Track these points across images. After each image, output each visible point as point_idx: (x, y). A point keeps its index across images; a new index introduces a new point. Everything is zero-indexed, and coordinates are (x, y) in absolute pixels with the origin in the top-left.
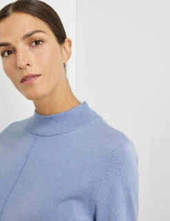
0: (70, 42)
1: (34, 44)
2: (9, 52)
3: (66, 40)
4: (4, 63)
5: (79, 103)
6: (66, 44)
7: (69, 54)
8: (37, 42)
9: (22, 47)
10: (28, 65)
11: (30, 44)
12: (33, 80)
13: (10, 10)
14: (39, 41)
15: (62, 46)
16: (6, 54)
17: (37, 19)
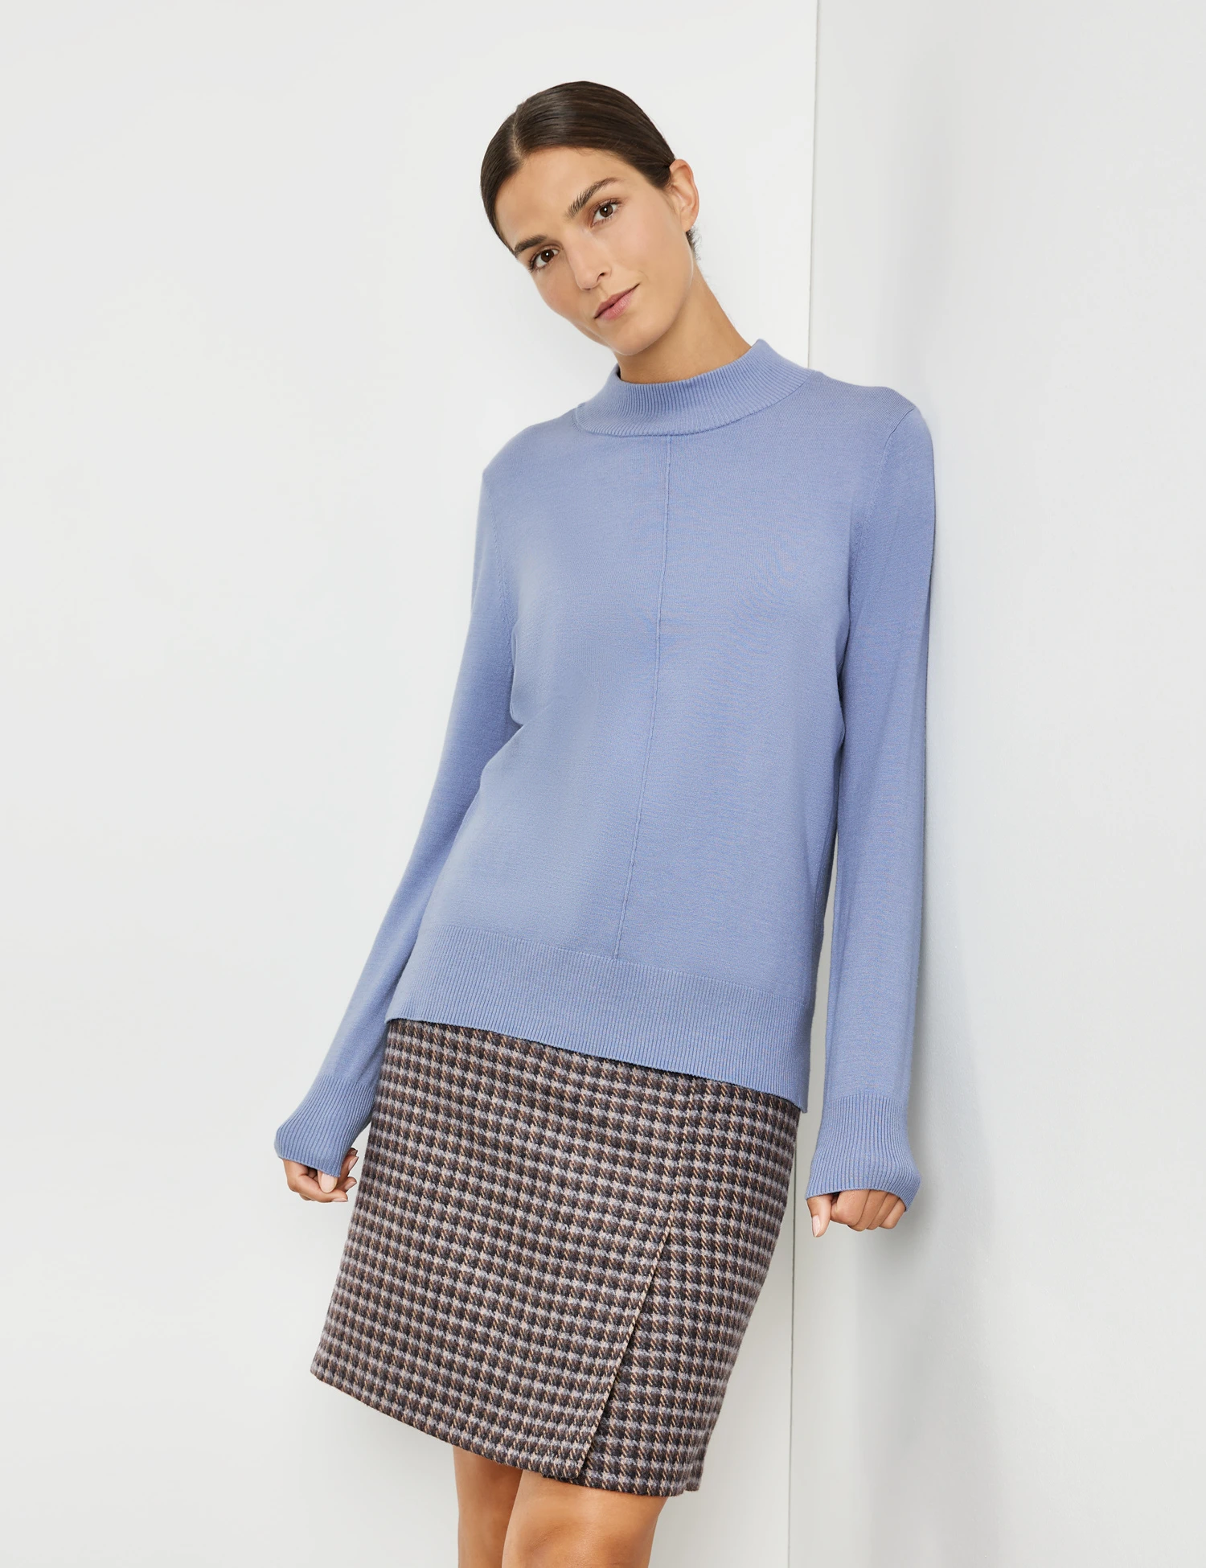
0: (685, 167)
1: (599, 217)
2: (548, 256)
3: (672, 168)
4: (542, 287)
5: (747, 347)
6: (678, 180)
7: (694, 204)
8: (606, 209)
9: (572, 235)
10: (603, 274)
11: (590, 221)
12: (622, 302)
13: (516, 151)
14: (608, 205)
15: (669, 189)
16: (540, 262)
17: (587, 150)
